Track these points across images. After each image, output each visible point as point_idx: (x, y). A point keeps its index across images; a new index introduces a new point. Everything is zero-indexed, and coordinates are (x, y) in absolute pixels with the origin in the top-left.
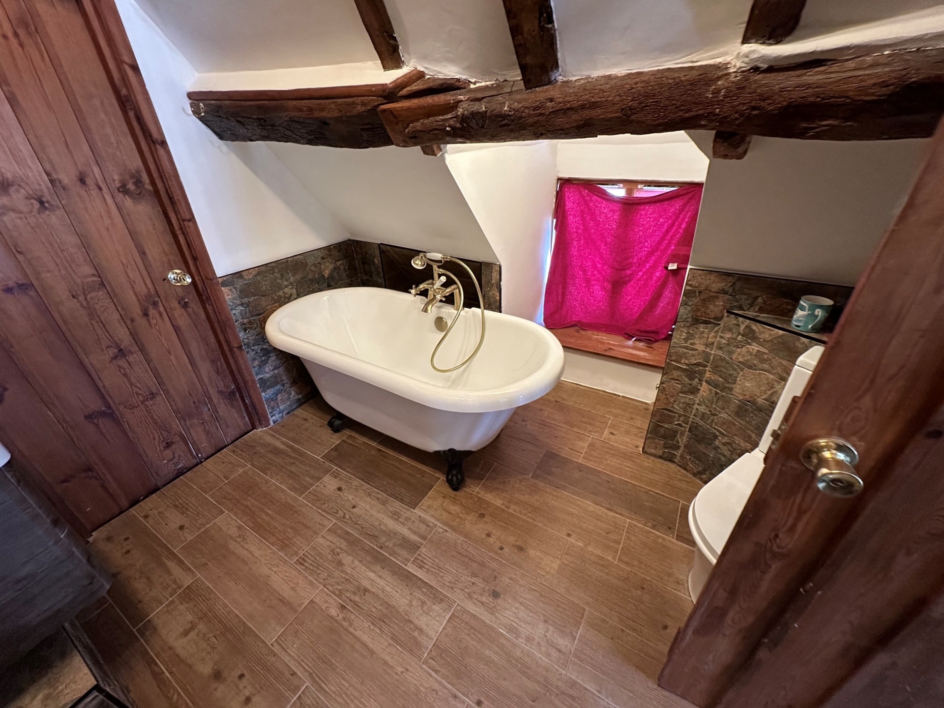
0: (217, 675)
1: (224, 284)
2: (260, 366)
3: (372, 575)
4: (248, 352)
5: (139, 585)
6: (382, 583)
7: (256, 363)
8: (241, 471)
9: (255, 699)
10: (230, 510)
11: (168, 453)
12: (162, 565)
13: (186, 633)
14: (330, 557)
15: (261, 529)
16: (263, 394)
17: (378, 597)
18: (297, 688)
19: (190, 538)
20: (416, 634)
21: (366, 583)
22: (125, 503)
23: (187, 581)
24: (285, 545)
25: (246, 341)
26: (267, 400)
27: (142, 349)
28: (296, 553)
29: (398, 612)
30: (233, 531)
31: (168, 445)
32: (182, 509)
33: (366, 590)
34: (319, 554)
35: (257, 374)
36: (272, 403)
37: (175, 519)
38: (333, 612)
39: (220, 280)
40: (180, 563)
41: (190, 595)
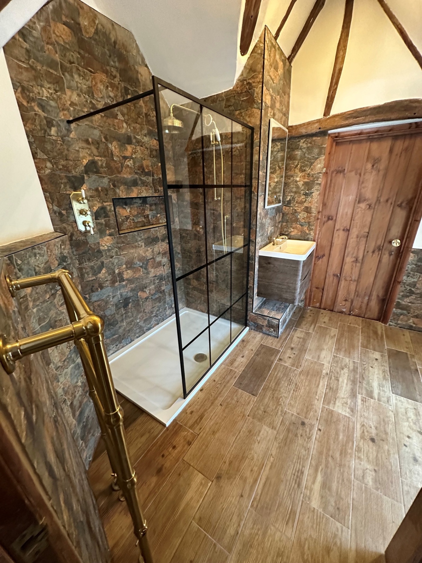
0: (292, 349)
1: (413, 252)
2: (403, 296)
3: (345, 381)
4: (401, 287)
5: (304, 323)
6: (345, 385)
7: (402, 294)
8: (357, 326)
9: (291, 359)
10: (339, 330)
11: (344, 303)
12: (312, 324)
13: (298, 338)
14: (343, 365)
15: (338, 340)
16: (394, 309)
17: (338, 385)
18: (298, 368)
19: (323, 326)
20: (332, 402)
21: (341, 380)
22: (322, 306)
23: (311, 331)
24: (338, 350)
25: (404, 281)
26: (394, 313)
27: (362, 263)
28: (337, 354)
29: (337, 394)
30: (332, 334)
31: (346, 300)
32: (330, 319)
33: (338, 380)
34: (342, 361)
35: (399, 299)
36: (395, 317)
37: (326, 319)
38: (324, 372)
39: (413, 250)
40: (315, 328)
41: (308, 334)
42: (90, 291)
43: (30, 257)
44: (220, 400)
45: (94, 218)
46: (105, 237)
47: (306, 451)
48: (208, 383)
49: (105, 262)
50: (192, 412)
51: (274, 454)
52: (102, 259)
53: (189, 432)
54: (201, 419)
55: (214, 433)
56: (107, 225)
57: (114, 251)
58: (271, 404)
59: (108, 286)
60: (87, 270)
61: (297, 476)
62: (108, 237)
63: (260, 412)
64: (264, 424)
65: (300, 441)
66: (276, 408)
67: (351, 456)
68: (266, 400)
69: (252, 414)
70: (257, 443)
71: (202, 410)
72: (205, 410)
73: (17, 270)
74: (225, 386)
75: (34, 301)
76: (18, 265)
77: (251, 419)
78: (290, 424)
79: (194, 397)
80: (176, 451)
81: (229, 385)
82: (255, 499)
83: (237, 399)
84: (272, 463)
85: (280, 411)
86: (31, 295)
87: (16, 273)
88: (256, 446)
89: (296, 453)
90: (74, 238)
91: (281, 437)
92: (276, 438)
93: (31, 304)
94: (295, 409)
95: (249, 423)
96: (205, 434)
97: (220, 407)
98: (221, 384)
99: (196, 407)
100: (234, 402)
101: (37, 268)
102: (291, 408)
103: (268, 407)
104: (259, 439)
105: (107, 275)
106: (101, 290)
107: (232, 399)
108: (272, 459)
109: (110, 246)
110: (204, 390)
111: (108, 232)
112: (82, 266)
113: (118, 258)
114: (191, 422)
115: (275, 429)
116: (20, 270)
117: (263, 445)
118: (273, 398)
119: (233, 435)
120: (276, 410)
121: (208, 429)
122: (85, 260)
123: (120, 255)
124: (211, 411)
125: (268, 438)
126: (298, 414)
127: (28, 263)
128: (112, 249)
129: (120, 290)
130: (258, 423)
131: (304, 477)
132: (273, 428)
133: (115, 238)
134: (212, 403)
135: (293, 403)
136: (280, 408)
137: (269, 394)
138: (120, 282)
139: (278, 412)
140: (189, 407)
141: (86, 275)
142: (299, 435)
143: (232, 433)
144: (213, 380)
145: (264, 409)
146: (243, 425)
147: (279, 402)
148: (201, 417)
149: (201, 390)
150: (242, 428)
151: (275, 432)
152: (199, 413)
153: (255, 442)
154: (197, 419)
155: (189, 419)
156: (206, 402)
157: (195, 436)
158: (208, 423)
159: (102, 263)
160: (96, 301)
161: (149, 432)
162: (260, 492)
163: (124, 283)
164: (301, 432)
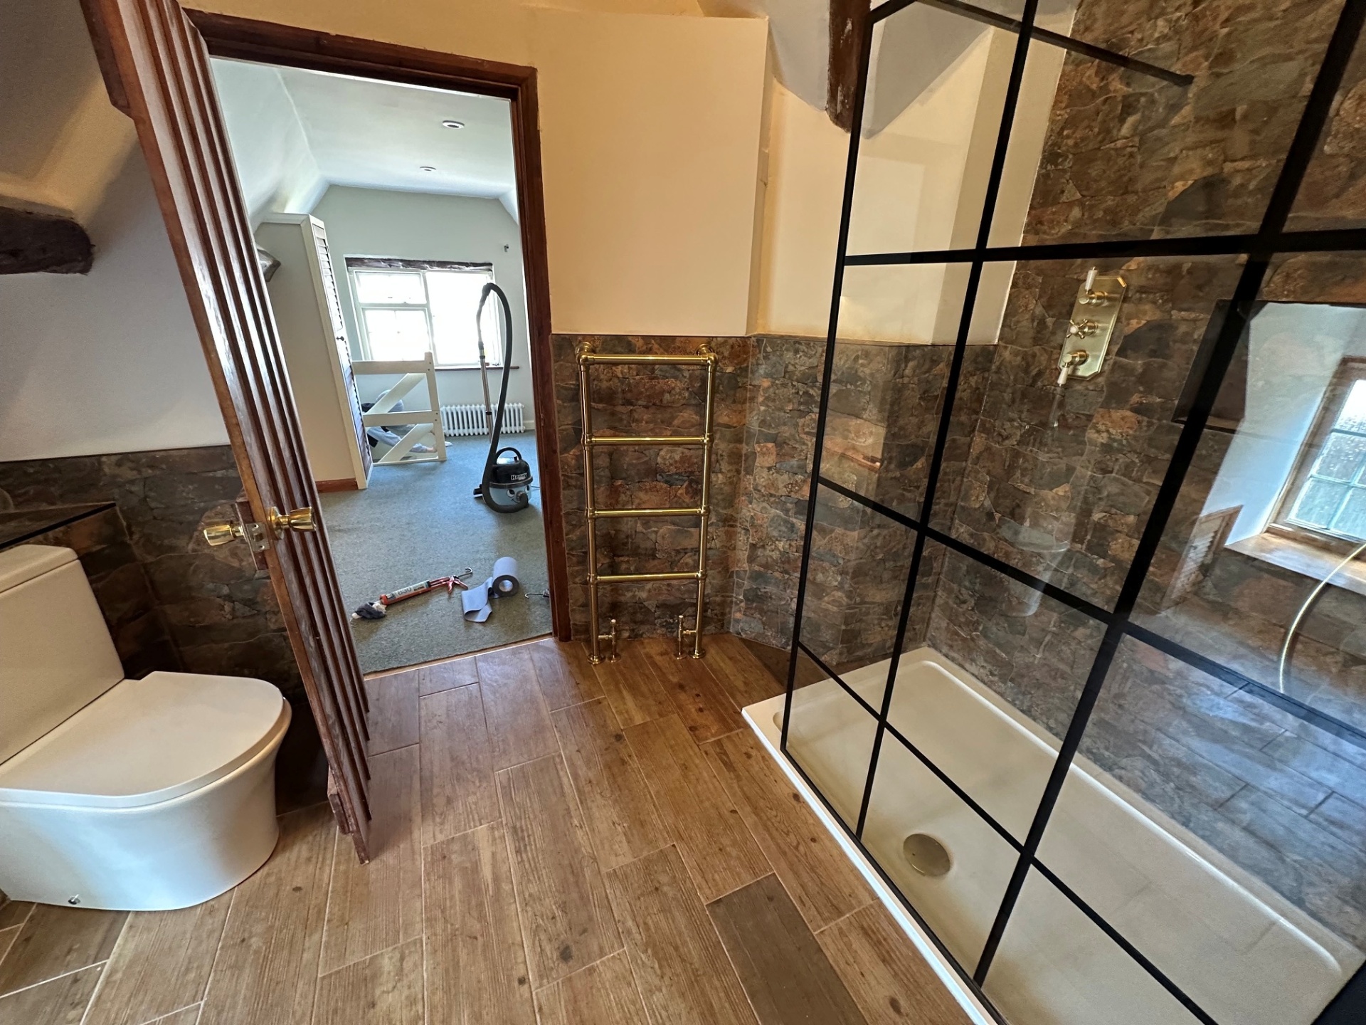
42: (1008, 510)
43: (787, 350)
44: (749, 820)
45: (1115, 349)
46: (1117, 408)
47: (530, 895)
48: (811, 821)
49: (1079, 470)
50: (749, 756)
51: (579, 833)
52: (1078, 462)
53: (713, 736)
54: (725, 764)
55: (685, 768)
56: (1146, 380)
57: (1122, 459)
58: (663, 924)
59: (1050, 533)
60: (1026, 465)
61: (523, 839)
62: (1129, 413)
63: (664, 879)
64: (634, 863)
65: (550, 904)
66: (647, 928)
67: (433, 983)
68: (681, 921)
69: (672, 857)
70: (616, 819)
71: (743, 773)
72: (738, 778)
73: (761, 356)
74: (784, 853)
75: (767, 398)
76: (765, 351)
77: (663, 846)
78: (591, 919)
79: (784, 775)
80: (693, 710)
81: (783, 865)
82: (562, 762)
83: (729, 855)
84: (571, 817)
85: (634, 930)
86: (766, 390)
87: (758, 359)
88: (613, 813)
89: (544, 872)
90: (1039, 384)
91: (588, 873)
92: (595, 859)
93: (761, 399)
94: (608, 975)
95: (658, 835)
96: (691, 753)
97: (730, 806)
98: (797, 848)
99: (757, 768)
100: (726, 841)
101: (791, 368)
102: (617, 967)
103: (662, 910)
104: (619, 828)
105: (1064, 505)
106: (1031, 526)
107: (734, 843)
108: (576, 822)
109: (1120, 442)
110: (794, 803)
111: (1135, 398)
112: (1022, 449)
113: (1124, 484)
114: (729, 747)
115: (609, 876)
116: (764, 358)
117: (603, 826)
118: (676, 949)
119: (658, 792)
120: (641, 922)
121: (697, 761)
122: (1035, 440)
123: (1138, 480)
124: (730, 788)
125: (607, 846)
126: (591, 971)
127: (781, 355)
128: (1119, 451)
129: (1076, 567)
130: (645, 853)
131: (513, 847)
132: (613, 875)
133: (1150, 424)
134: (748, 798)
135: (626, 993)
136: (637, 936)
137: (693, 950)
138: (1089, 549)
139: (634, 919)
140: (763, 757)
141: (1018, 473)
142: (558, 913)
143: (662, 793)
144: (818, 835)
145: (665, 894)
146: (662, 821)
147: (655, 954)
148: (729, 766)
149: (797, 797)
150: (659, 816)
151: (604, 870)
152: (738, 766)
153: (618, 817)
154: (728, 757)
155: (736, 746)
156: (757, 789)
157: (698, 739)
158: (707, 769)
159: (1070, 470)
160: (1006, 541)
161: (746, 692)
162: (561, 773)
163: (1100, 562)
164: (559, 925)
